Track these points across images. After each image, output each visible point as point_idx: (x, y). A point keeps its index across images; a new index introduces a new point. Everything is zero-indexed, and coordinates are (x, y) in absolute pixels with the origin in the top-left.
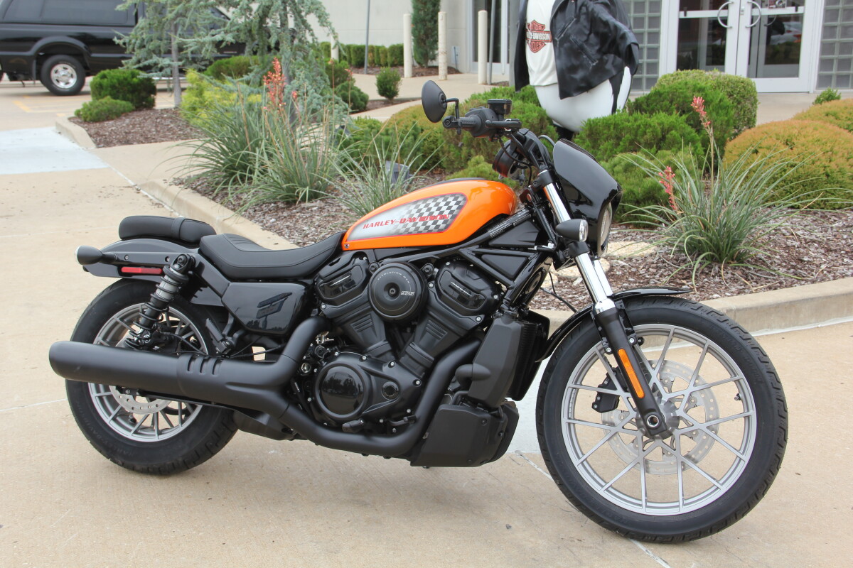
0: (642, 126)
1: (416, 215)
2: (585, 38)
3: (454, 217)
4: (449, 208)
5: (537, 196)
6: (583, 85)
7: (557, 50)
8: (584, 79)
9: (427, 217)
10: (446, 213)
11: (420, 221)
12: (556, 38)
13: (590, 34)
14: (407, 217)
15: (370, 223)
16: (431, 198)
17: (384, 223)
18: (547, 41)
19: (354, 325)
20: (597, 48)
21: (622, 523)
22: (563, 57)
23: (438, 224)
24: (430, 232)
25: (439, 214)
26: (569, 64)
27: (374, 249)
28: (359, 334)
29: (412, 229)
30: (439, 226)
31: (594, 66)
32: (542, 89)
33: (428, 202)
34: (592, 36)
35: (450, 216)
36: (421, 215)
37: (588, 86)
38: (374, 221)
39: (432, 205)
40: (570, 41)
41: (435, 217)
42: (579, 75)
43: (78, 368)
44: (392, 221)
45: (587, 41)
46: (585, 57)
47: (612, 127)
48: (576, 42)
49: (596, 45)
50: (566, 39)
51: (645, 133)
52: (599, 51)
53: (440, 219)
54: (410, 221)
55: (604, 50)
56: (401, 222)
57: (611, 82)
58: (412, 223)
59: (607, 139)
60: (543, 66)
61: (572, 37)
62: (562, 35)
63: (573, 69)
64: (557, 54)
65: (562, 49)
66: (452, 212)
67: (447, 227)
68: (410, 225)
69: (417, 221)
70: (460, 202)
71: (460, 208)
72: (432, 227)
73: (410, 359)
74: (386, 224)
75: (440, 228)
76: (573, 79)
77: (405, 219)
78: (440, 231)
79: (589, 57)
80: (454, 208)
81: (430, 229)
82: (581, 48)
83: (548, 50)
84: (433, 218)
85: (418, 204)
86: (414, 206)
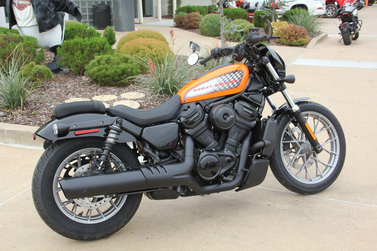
0: (93, 43)
1: (223, 82)
2: (48, 4)
3: (240, 80)
4: (237, 77)
5: (259, 68)
6: (50, 26)
7: (35, 9)
8: (50, 23)
9: (228, 82)
10: (237, 79)
11: (225, 84)
12: (34, 4)
13: (50, 2)
14: (218, 83)
15: (197, 88)
16: (227, 73)
17: (206, 88)
18: (28, 5)
19: (202, 137)
20: (54, 8)
21: (309, 189)
22: (39, 13)
23: (234, 84)
24: (231, 88)
25: (233, 80)
26: (42, 16)
27: (203, 100)
28: (205, 140)
29: (222, 88)
30: (235, 85)
31: (53, 17)
32: (26, 28)
33: (227, 75)
34: (51, 3)
35: (239, 80)
36: (225, 82)
37: (51, 26)
38: (200, 87)
39: (229, 76)
40: (41, 5)
41: (232, 82)
42: (47, 21)
43: (85, 191)
44: (211, 86)
45: (49, 5)
46: (49, 13)
47: (79, 45)
48: (44, 6)
49: (53, 7)
50: (39, 4)
51: (95, 46)
52: (55, 10)
53: (235, 82)
54: (221, 85)
55: (57, 9)
56: (216, 86)
57: (60, 24)
58: (222, 86)
59: (77, 51)
60: (27, 17)
61: (42, 3)
62: (37, 2)
63: (44, 18)
64: (35, 11)
65: (38, 9)
66: (239, 78)
67: (239, 85)
68: (221, 86)
69: (224, 84)
70: (241, 73)
71: (242, 76)
72: (232, 86)
73: (230, 146)
74: (207, 88)
75: (236, 86)
76: (45, 24)
77: (217, 84)
78: (236, 87)
79: (51, 13)
80: (239, 76)
81: (231, 87)
82: (47, 8)
83: (29, 9)
84: (231, 82)
85: (222, 77)
86: (220, 78)
